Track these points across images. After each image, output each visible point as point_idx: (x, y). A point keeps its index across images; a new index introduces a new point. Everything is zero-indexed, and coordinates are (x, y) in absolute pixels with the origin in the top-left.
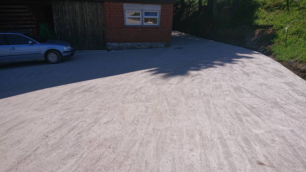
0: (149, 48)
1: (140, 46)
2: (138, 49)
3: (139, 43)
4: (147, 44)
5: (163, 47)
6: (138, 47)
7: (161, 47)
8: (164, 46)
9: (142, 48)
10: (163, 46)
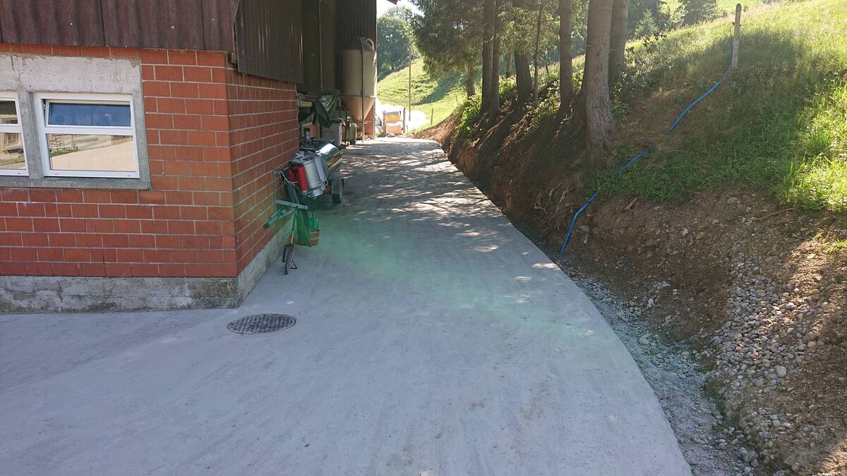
0: (94, 309)
1: (33, 295)
2: (20, 310)
3: (27, 282)
4: (77, 286)
5: (189, 307)
6: (24, 304)
7: (173, 308)
8: (190, 300)
9: (45, 309)
10: (184, 300)
